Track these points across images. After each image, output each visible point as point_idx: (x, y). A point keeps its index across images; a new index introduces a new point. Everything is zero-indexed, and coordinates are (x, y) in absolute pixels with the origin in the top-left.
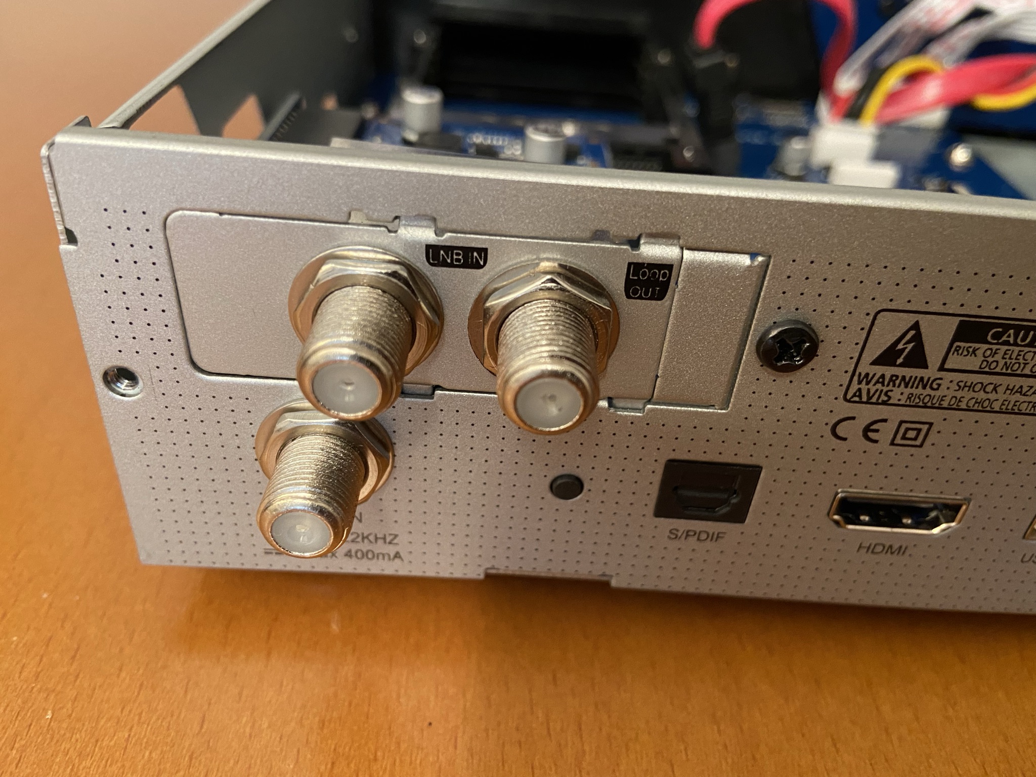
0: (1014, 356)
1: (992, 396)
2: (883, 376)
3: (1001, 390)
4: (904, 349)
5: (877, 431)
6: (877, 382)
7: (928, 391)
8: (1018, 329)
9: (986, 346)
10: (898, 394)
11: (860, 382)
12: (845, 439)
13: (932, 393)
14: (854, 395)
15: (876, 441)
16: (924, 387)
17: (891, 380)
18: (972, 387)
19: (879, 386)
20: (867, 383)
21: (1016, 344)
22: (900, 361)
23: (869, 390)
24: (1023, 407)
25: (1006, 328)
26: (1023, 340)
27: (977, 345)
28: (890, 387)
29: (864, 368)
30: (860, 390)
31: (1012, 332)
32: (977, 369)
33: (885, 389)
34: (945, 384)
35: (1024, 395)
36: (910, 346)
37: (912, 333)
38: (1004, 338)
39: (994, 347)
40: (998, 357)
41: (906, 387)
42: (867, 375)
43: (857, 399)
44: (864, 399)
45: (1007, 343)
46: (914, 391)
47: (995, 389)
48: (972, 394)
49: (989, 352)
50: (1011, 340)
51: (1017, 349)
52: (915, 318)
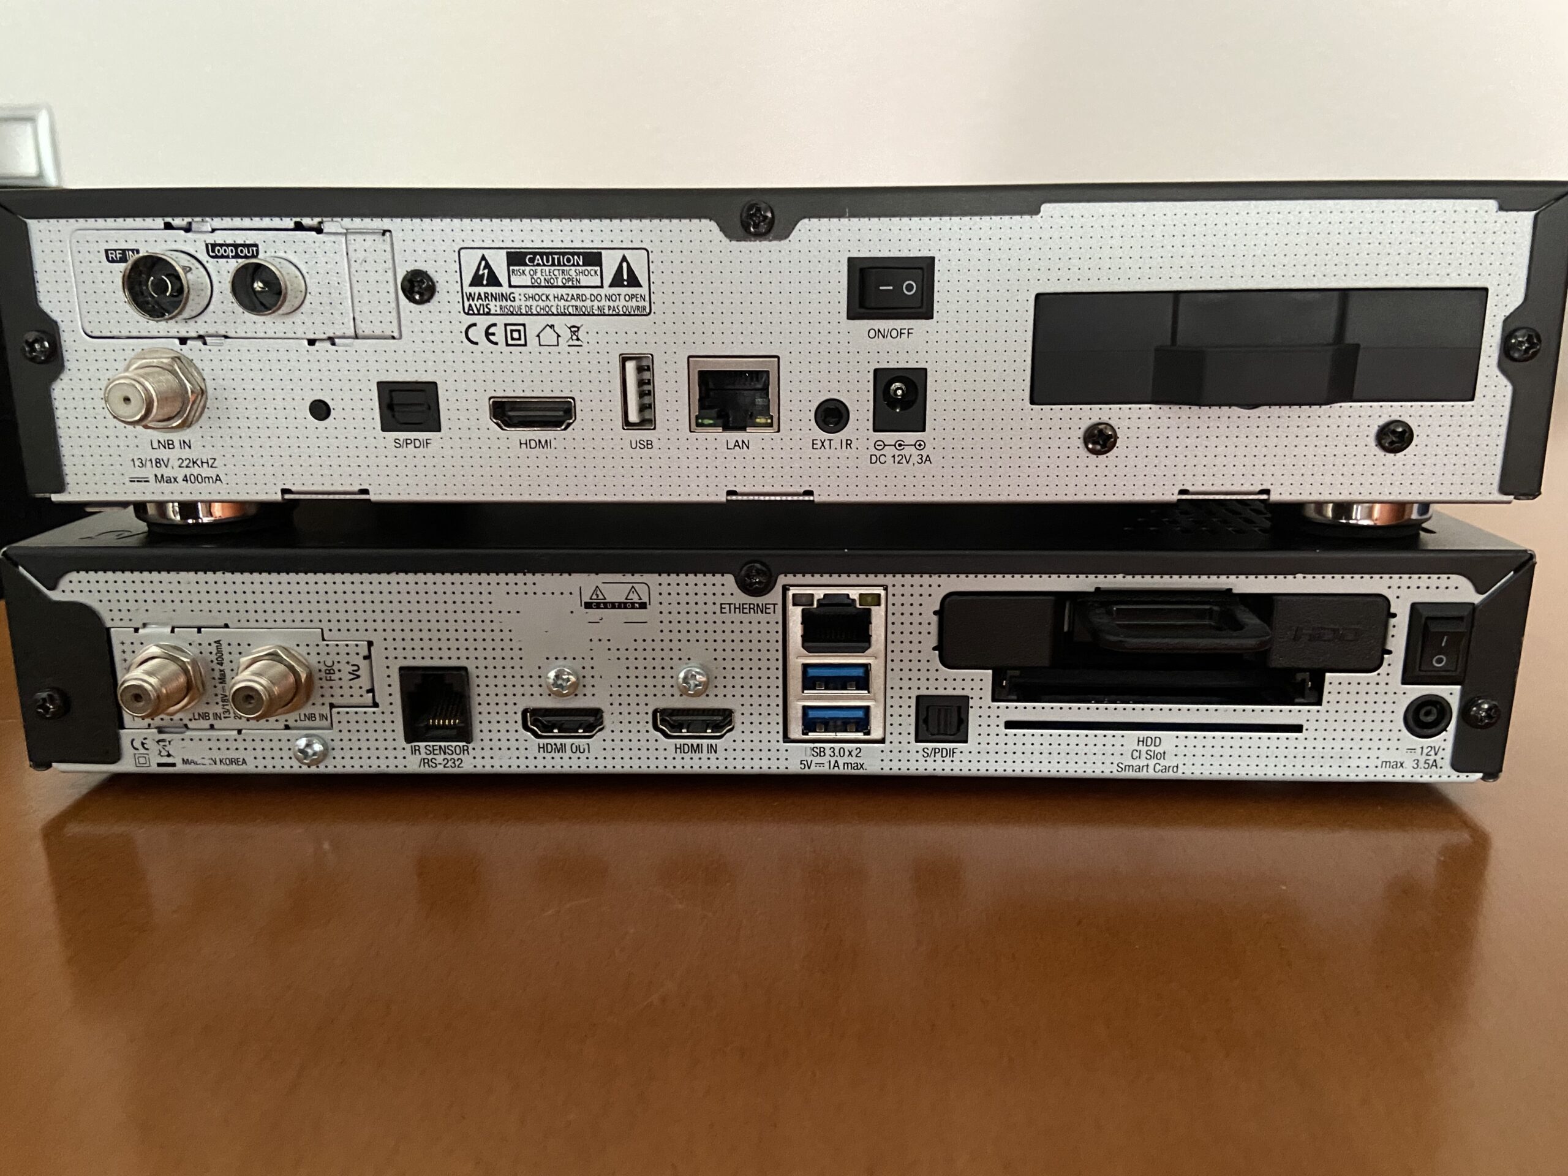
1: (548, 303)
2: (479, 294)
3: (551, 297)
4: (483, 274)
5: (493, 334)
6: (478, 299)
7: (509, 303)
8: (541, 255)
9: (527, 269)
10: (494, 306)
11: (468, 300)
12: (476, 343)
13: (512, 304)
14: (469, 310)
15: (496, 344)
16: (506, 300)
17: (486, 297)
18: (533, 298)
19: (480, 301)
20: (473, 300)
21: (544, 265)
22: (485, 282)
23: (475, 305)
24: (570, 310)
25: (535, 254)
26: (548, 261)
27: (522, 268)
28: (487, 302)
29: (468, 290)
30: (470, 305)
31: (538, 257)
32: (531, 284)
33: (485, 303)
34: (516, 296)
35: (567, 300)
36: (486, 271)
37: (483, 263)
38: (536, 262)
39: (533, 268)
40: (539, 275)
41: (496, 300)
42: (470, 294)
43: (471, 312)
44: (476, 312)
45: (538, 265)
46: (501, 303)
47: (547, 297)
48: (536, 303)
49: (532, 273)
50: (540, 262)
51: (547, 269)
52: (480, 253)
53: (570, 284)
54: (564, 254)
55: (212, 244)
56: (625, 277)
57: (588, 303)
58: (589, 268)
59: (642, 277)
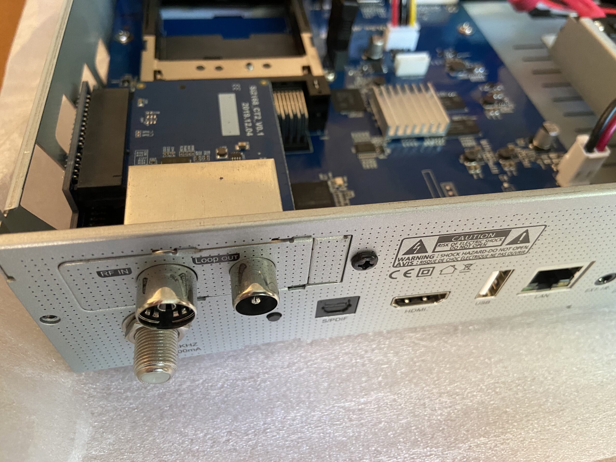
0: (465, 243)
1: (457, 257)
2: (409, 258)
3: (460, 254)
4: (417, 248)
5: (410, 273)
7: (429, 259)
8: (465, 235)
9: (452, 243)
10: (416, 262)
11: (399, 261)
12: (396, 278)
13: (431, 259)
14: (397, 265)
15: (410, 277)
16: (427, 258)
17: (412, 258)
18: (448, 255)
19: (408, 261)
20: (402, 261)
21: (465, 240)
22: (415, 252)
23: (403, 263)
24: (471, 258)
25: (460, 236)
26: (468, 238)
27: (448, 242)
28: (413, 260)
29: (400, 256)
30: (400, 263)
31: (463, 237)
32: (449, 249)
33: (410, 261)
34: (436, 256)
35: (471, 254)
36: (419, 247)
37: (419, 243)
38: (460, 239)
39: (455, 242)
40: (458, 245)
41: (419, 259)
42: (402, 258)
44: (402, 265)
46: (423, 260)
47: (458, 254)
48: (448, 257)
50: (463, 239)
51: (466, 242)
52: (419, 239)
53: (479, 246)
54: (482, 234)
55: (197, 258)
56: (521, 239)
57: (487, 253)
58: (496, 238)
59: (532, 239)
